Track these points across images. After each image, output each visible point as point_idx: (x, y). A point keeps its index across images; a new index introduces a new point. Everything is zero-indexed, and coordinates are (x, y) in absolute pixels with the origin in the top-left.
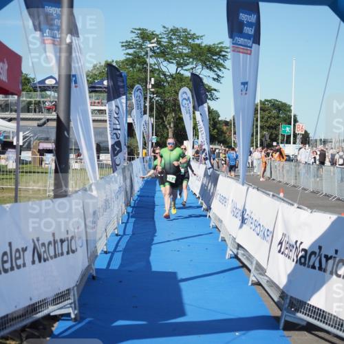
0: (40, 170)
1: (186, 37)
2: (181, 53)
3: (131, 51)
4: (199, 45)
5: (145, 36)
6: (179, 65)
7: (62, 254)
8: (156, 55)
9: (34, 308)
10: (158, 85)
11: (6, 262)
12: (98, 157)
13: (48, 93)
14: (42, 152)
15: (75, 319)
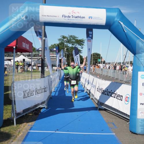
0: (38, 71)
1: (74, 37)
2: (73, 42)
3: (60, 41)
4: (77, 40)
5: (64, 37)
6: (72, 44)
7: (43, 92)
8: (67, 42)
9: (36, 106)
10: (67, 49)
11: (29, 94)
12: (52, 68)
13: (40, 52)
14: (38, 67)
15: (46, 108)
